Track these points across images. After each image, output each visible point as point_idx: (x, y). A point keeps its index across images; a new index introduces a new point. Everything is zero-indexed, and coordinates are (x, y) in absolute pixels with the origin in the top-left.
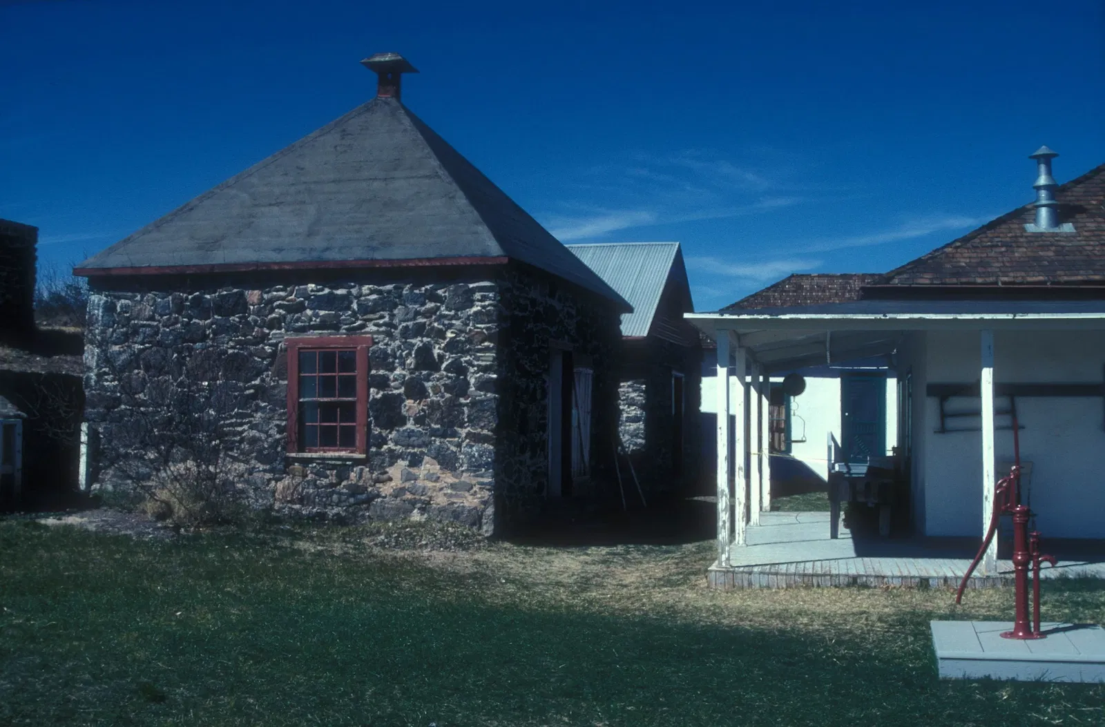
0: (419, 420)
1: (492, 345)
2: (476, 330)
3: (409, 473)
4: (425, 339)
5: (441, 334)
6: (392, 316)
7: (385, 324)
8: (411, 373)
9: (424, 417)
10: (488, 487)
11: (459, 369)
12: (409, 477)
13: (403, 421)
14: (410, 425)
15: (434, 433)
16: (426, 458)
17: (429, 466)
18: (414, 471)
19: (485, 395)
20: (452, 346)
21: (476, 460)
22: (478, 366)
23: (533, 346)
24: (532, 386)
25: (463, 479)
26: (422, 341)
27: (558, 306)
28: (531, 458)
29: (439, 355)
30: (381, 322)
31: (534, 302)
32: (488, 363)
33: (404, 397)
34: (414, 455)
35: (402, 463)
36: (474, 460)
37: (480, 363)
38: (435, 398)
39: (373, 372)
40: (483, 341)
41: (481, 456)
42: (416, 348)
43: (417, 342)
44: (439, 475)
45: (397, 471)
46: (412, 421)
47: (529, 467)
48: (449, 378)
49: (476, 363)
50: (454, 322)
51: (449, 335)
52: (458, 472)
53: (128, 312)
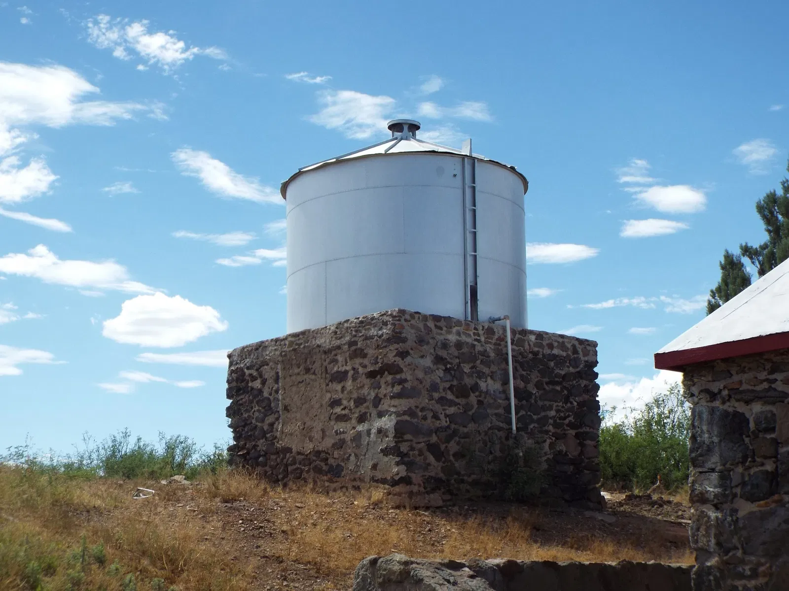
53: (773, 430)
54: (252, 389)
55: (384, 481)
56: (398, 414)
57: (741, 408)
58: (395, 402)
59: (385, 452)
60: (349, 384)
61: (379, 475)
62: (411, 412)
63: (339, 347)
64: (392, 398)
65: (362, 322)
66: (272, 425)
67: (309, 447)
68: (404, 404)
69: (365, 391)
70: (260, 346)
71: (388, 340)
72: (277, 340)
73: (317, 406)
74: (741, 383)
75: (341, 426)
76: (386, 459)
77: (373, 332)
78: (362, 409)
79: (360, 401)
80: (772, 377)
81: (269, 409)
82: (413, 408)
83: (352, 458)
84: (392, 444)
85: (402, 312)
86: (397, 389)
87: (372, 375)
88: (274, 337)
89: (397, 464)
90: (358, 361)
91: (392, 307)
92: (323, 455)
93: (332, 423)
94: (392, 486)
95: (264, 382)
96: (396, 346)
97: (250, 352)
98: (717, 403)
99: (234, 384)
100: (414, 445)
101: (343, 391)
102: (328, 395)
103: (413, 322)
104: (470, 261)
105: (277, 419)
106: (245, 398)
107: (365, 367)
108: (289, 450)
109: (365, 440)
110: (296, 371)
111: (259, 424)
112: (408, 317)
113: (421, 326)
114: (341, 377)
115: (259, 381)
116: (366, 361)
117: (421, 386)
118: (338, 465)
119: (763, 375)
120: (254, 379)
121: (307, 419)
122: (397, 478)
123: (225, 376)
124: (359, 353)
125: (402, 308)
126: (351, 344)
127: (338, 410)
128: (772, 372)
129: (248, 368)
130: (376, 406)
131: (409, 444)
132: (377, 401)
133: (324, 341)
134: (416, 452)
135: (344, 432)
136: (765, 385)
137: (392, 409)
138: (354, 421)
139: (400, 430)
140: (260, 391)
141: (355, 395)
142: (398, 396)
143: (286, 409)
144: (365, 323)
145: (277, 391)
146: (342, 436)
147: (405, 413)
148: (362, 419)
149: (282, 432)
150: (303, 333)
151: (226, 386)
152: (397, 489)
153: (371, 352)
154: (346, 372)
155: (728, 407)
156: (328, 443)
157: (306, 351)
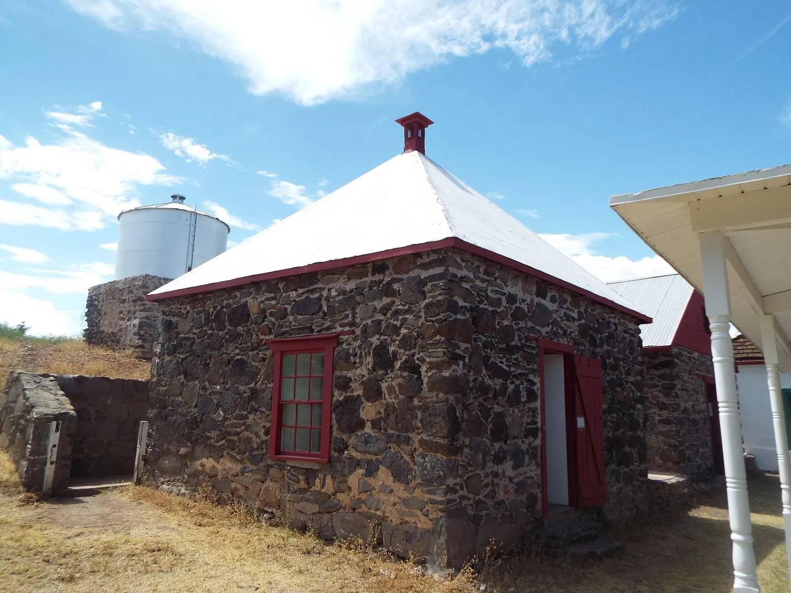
0: (375, 424)
1: (443, 339)
2: (427, 323)
3: (365, 483)
4: (383, 338)
5: (396, 330)
6: (354, 314)
7: (349, 324)
8: (369, 374)
9: (379, 420)
10: (440, 507)
11: (412, 368)
12: (366, 489)
13: (361, 424)
14: (368, 429)
15: (389, 439)
16: (382, 468)
17: (384, 476)
18: (371, 481)
19: (437, 397)
20: (406, 343)
21: (428, 473)
22: (430, 363)
23: (513, 344)
24: (511, 387)
25: (415, 494)
26: (378, 339)
27: (551, 307)
28: (515, 468)
29: (393, 352)
30: (346, 321)
31: (512, 299)
32: (439, 359)
33: (363, 400)
34: (369, 462)
35: (360, 471)
36: (426, 472)
37: (432, 359)
38: (390, 400)
39: (337, 373)
40: (434, 335)
41: (433, 468)
42: (374, 346)
43: (375, 340)
44: (392, 488)
45: (355, 479)
46: (368, 424)
47: (511, 479)
48: (403, 377)
49: (428, 360)
50: (407, 316)
51: (404, 331)
52: (411, 485)
53: (177, 328)
54: (95, 305)
55: (133, 346)
56: (141, 318)
57: (172, 318)
58: (140, 313)
59: (134, 334)
60: (126, 305)
61: (132, 344)
62: (148, 318)
63: (124, 289)
64: (139, 311)
65: (133, 279)
66: (100, 320)
67: (110, 331)
68: (144, 314)
69: (131, 308)
70: (99, 287)
71: (141, 287)
72: (105, 284)
73: (115, 313)
74: (172, 308)
75: (121, 322)
76: (134, 337)
77: (137, 283)
78: (130, 315)
79: (129, 312)
80: (181, 307)
81: (100, 314)
82: (149, 316)
83: (124, 336)
84: (137, 331)
85: (147, 275)
86: (142, 307)
87: (134, 301)
88: (104, 283)
89: (138, 339)
90: (130, 295)
91: (144, 273)
92: (115, 334)
93: (119, 320)
94: (135, 348)
95: (99, 302)
96: (143, 290)
97: (96, 288)
98: (165, 317)
99: (89, 302)
100: (148, 332)
101: (124, 307)
102: (119, 309)
103: (153, 280)
104: (190, 256)
105: (102, 318)
106: (92, 308)
107: (132, 298)
108: (103, 332)
109: (129, 329)
110: (110, 298)
111: (96, 320)
112: (150, 278)
113: (157, 282)
114: (124, 301)
115: (97, 301)
116: (133, 295)
117: (154, 307)
118: (119, 339)
119: (178, 306)
120: (96, 300)
121: (111, 319)
122: (137, 345)
123: (86, 298)
124: (131, 292)
125: (148, 273)
126: (129, 287)
127: (121, 315)
128: (181, 305)
129: (94, 296)
130: (134, 314)
131: (144, 331)
132: (135, 312)
133: (120, 286)
134: (149, 335)
135: (122, 325)
136: (179, 310)
137: (139, 316)
138: (126, 320)
139: (141, 325)
140: (98, 306)
141: (128, 310)
142: (142, 311)
143: (105, 314)
144: (134, 279)
145: (103, 306)
146: (122, 326)
147: (144, 318)
148: (129, 320)
149: (103, 324)
150: (113, 282)
151: (86, 303)
152: (137, 350)
153: (135, 291)
154: (126, 299)
155: (168, 318)
156: (117, 329)
157: (114, 289)
